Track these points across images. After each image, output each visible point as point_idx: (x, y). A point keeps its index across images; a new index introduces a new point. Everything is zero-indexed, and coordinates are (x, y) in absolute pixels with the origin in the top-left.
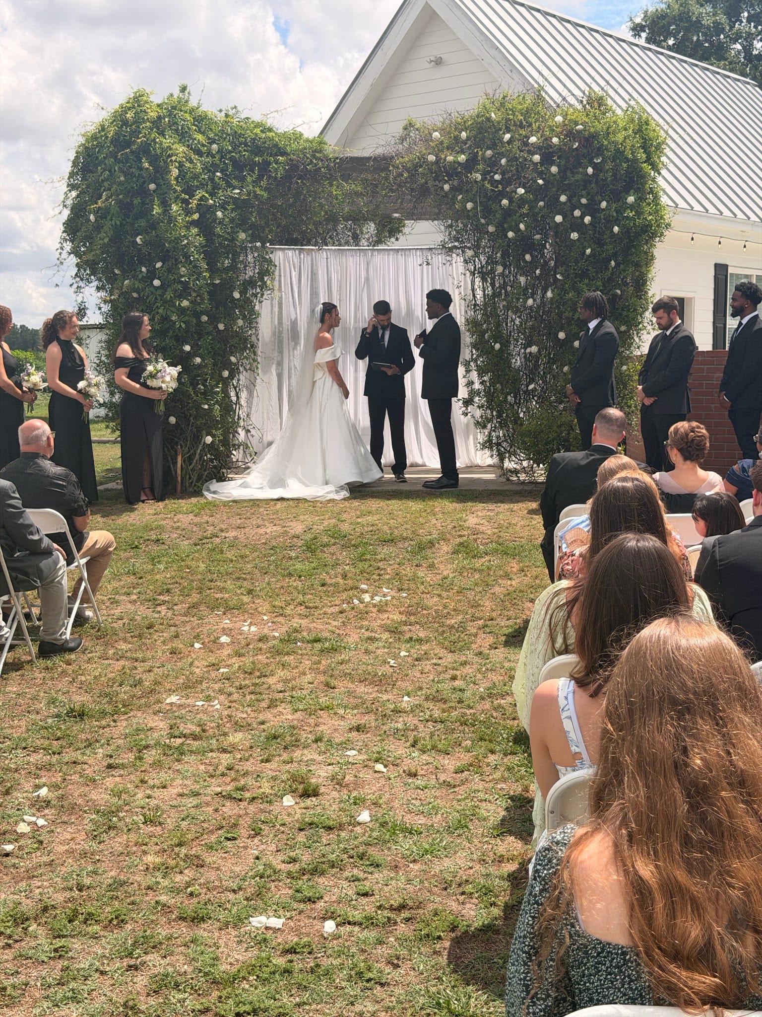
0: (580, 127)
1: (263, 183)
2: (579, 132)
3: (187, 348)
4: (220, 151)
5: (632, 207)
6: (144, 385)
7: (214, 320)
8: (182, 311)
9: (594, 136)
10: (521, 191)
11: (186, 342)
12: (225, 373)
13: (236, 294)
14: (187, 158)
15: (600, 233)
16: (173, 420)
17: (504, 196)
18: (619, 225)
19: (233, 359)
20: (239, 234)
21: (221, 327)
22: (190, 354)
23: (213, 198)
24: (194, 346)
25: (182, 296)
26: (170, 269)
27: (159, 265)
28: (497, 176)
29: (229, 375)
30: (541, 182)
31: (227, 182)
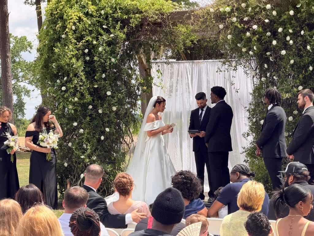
1: (125, 30)
3: (75, 124)
4: (106, 14)
7: (95, 108)
8: (74, 104)
10: (255, 27)
11: (76, 121)
12: (102, 138)
13: (109, 93)
14: (80, 20)
15: (300, 50)
16: (66, 165)
17: (248, 30)
18: (310, 45)
19: (107, 130)
20: (110, 59)
21: (100, 111)
22: (77, 128)
23: (97, 39)
24: (80, 123)
25: (74, 95)
26: (70, 81)
27: (65, 78)
28: (246, 19)
29: (106, 139)
30: (267, 21)
31: (108, 31)
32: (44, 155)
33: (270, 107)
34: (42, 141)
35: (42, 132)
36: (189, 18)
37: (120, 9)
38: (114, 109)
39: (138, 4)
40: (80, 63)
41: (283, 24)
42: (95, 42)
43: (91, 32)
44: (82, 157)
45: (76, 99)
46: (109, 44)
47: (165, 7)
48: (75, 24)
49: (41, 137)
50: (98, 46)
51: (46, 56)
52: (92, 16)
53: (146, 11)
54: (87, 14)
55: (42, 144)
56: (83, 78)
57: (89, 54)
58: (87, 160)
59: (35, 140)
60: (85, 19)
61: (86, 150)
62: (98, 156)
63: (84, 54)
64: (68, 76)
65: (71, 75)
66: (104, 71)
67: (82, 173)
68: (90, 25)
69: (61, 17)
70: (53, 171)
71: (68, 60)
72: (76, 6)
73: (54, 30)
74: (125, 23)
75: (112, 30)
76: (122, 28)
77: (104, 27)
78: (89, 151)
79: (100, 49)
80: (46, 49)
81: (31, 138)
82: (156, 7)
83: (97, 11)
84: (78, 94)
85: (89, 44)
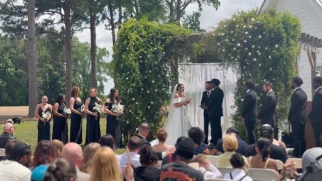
0: (258, 22)
1: (163, 45)
2: (258, 24)
3: (134, 99)
4: (152, 36)
5: (276, 49)
6: (112, 111)
7: (145, 90)
8: (133, 87)
9: (262, 25)
10: (239, 45)
11: (134, 97)
12: (149, 107)
13: (153, 82)
14: (137, 39)
15: (264, 58)
16: (128, 122)
17: (235, 46)
18: (271, 56)
19: (152, 103)
20: (154, 62)
21: (148, 92)
22: (135, 101)
23: (147, 51)
24: (136, 99)
25: (133, 82)
26: (131, 74)
27: (128, 73)
28: (233, 40)
29: (151, 108)
30: (245, 41)
31: (153, 46)
32: (115, 117)
33: (248, 91)
34: (114, 109)
35: (114, 103)
36: (200, 39)
37: (161, 33)
38: (156, 90)
39: (171, 31)
40: (137, 64)
41: (255, 43)
42: (145, 52)
43: (143, 46)
44: (137, 118)
45: (134, 85)
46: (154, 53)
47: (187, 32)
48: (134, 41)
49: (113, 106)
50: (147, 54)
51: (117, 60)
52: (144, 37)
53: (176, 35)
54: (141, 36)
55: (114, 111)
56: (139, 73)
57: (143, 59)
58: (140, 120)
59: (110, 108)
60: (140, 39)
61: (140, 114)
62: (146, 118)
63: (139, 59)
64: (130, 71)
65: (132, 71)
66: (151, 69)
67: (137, 127)
68: (143, 43)
69: (126, 37)
70: (119, 126)
71: (130, 62)
72: (135, 31)
73: (123, 45)
74: (163, 41)
75: (156, 46)
76: (162, 44)
77: (151, 43)
78: (141, 115)
79: (149, 56)
80: (117, 55)
81: (108, 107)
82: (181, 32)
83: (147, 34)
84: (135, 82)
85: (142, 53)
